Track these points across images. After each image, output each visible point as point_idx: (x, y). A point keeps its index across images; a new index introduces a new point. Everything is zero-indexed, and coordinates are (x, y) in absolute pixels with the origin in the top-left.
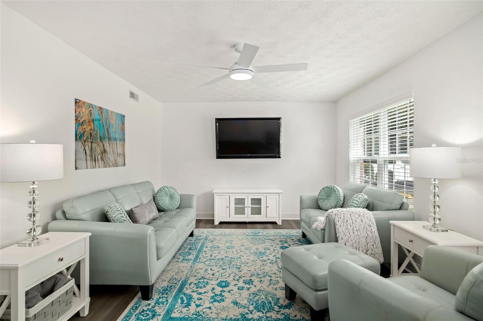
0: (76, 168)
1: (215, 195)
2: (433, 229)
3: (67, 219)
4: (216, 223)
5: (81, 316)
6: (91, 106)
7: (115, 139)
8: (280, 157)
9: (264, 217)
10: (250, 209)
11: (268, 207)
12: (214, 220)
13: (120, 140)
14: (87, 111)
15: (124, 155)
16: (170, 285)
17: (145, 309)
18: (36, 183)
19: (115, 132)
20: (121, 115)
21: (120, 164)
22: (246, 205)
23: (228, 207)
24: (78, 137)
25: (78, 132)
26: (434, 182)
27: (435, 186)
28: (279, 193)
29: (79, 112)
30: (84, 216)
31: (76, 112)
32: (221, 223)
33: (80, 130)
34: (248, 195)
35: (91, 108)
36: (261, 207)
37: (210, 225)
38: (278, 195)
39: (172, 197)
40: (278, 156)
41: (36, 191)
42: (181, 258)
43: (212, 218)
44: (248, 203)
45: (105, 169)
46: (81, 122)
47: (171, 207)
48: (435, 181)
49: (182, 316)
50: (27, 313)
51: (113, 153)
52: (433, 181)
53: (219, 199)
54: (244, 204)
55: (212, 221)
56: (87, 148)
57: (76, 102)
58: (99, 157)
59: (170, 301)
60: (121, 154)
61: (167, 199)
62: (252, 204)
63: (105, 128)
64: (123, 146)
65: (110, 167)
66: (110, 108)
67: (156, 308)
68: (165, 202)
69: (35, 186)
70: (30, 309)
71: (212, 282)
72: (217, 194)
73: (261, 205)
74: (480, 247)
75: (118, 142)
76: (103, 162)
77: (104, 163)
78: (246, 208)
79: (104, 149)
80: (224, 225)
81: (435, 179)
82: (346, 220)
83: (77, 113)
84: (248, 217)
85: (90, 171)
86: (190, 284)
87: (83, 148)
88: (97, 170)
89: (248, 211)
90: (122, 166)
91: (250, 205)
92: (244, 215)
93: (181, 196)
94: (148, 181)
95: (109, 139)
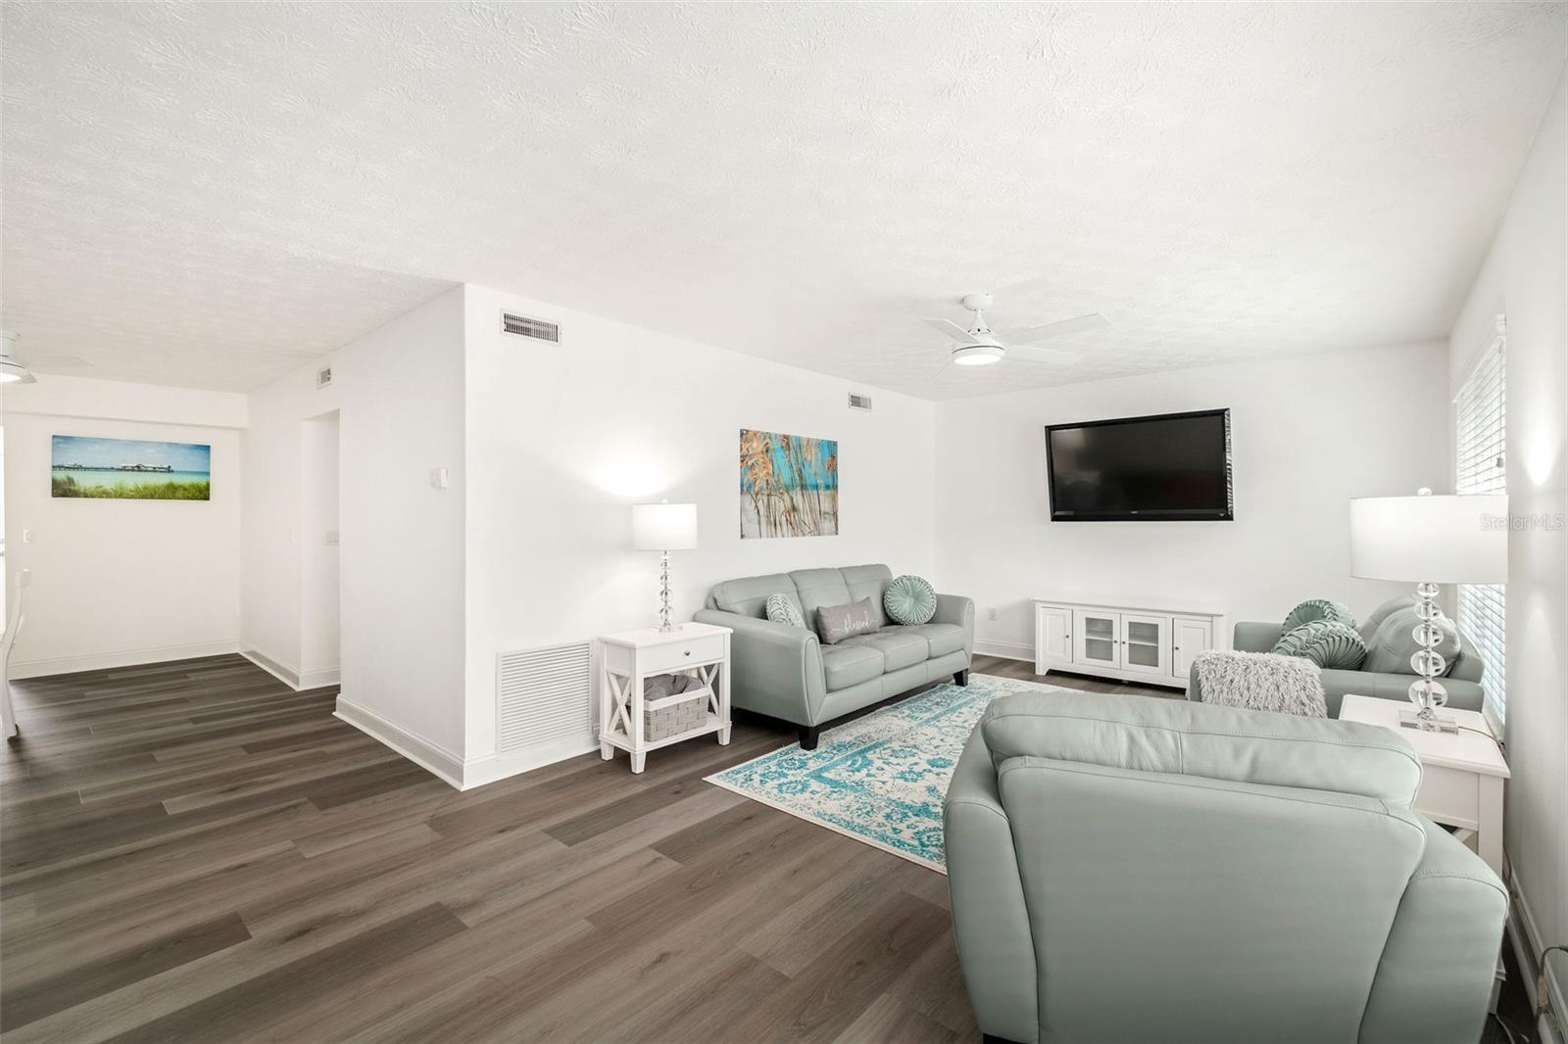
0: (742, 536)
1: (1038, 606)
2: (1421, 723)
3: (719, 609)
4: (1041, 671)
5: (720, 743)
6: (768, 435)
7: (817, 487)
8: (1229, 517)
9: (1166, 675)
10: (1126, 648)
11: (1177, 648)
12: (1034, 664)
13: (827, 487)
14: (761, 446)
15: (835, 515)
16: (854, 741)
17: (796, 757)
18: (668, 553)
19: (815, 474)
20: (829, 442)
21: (826, 531)
22: (1116, 636)
23: (1068, 637)
24: (745, 489)
25: (746, 480)
26: (1424, 594)
27: (1427, 604)
28: (1212, 616)
29: (748, 449)
30: (739, 608)
31: (741, 449)
32: (1052, 673)
33: (749, 477)
34: (1121, 611)
35: (768, 440)
36: (1156, 649)
37: (1025, 674)
38: (1210, 619)
39: (918, 597)
40: (1222, 515)
41: (668, 564)
42: (907, 712)
43: (1030, 658)
44: (1121, 633)
45: (795, 538)
46: (750, 463)
47: (913, 617)
48: (1426, 589)
49: (838, 778)
50: (646, 705)
51: (811, 512)
52: (1421, 590)
53: (1048, 617)
54: (1111, 633)
55: (1031, 667)
56: (760, 504)
57: (742, 434)
58: (784, 518)
59: (835, 759)
60: (828, 513)
61: (908, 601)
62: (1131, 636)
63: (795, 469)
64: (834, 499)
65: (804, 535)
66: (804, 434)
67: (810, 761)
68: (902, 607)
69: (667, 558)
70: (651, 703)
71: (922, 755)
72: (1042, 605)
73: (1157, 643)
74: (1484, 775)
75: (821, 492)
76: (790, 526)
77: (793, 529)
78: (1114, 644)
79: (793, 506)
80: (1059, 679)
81: (1427, 585)
82: (1228, 678)
83: (744, 450)
84: (1120, 665)
85: (765, 540)
86: (884, 749)
87: (754, 504)
88: (779, 540)
89: (1121, 651)
90: (830, 534)
91: (1126, 637)
92: (1110, 662)
93: (940, 598)
94: (883, 565)
95: (803, 487)
